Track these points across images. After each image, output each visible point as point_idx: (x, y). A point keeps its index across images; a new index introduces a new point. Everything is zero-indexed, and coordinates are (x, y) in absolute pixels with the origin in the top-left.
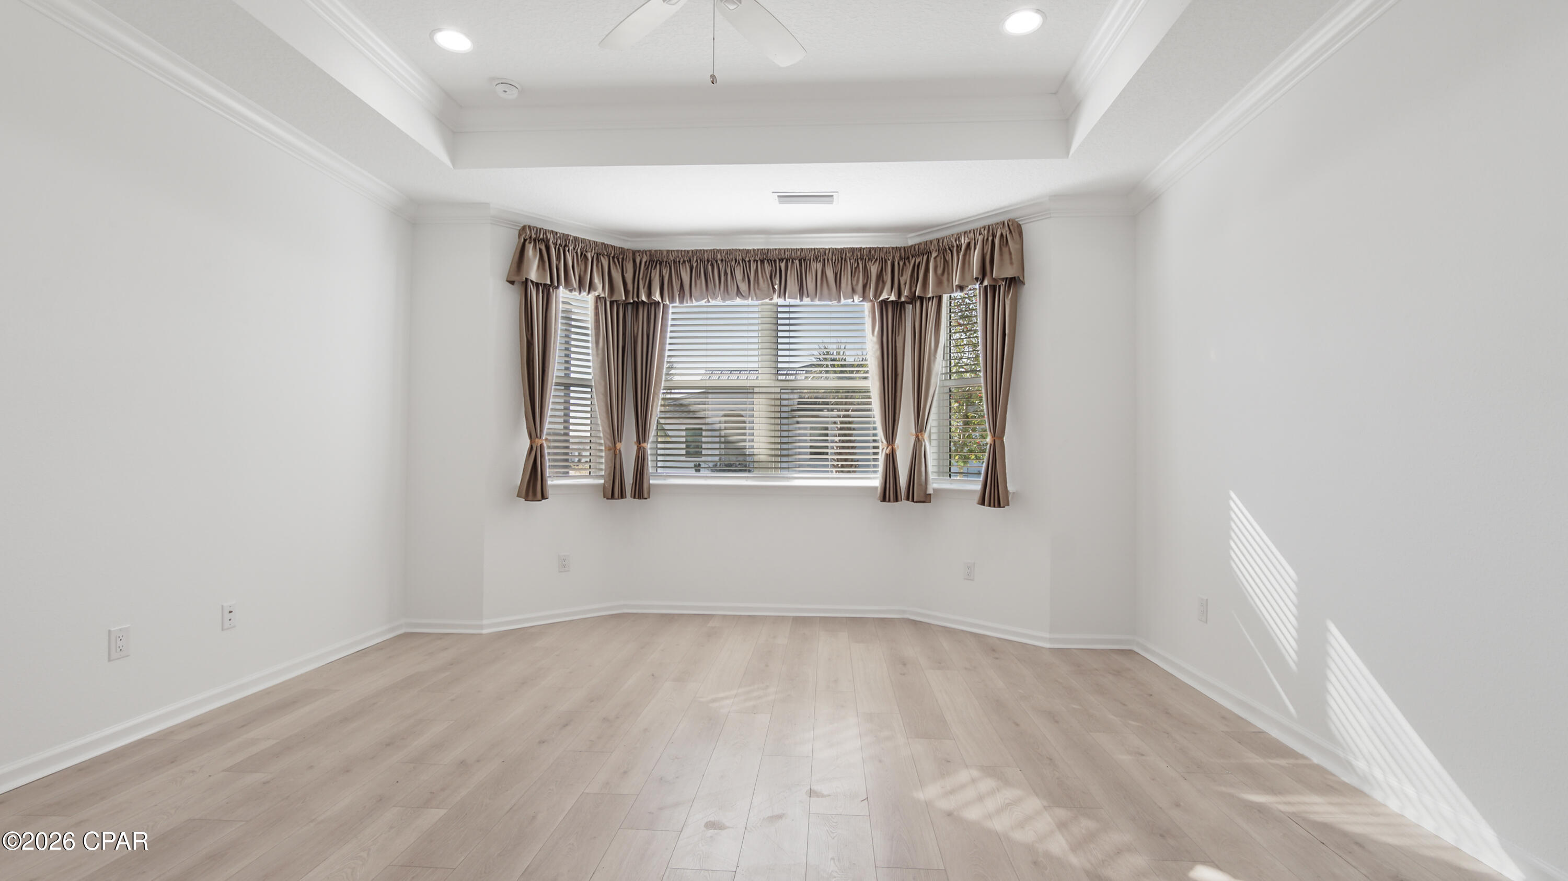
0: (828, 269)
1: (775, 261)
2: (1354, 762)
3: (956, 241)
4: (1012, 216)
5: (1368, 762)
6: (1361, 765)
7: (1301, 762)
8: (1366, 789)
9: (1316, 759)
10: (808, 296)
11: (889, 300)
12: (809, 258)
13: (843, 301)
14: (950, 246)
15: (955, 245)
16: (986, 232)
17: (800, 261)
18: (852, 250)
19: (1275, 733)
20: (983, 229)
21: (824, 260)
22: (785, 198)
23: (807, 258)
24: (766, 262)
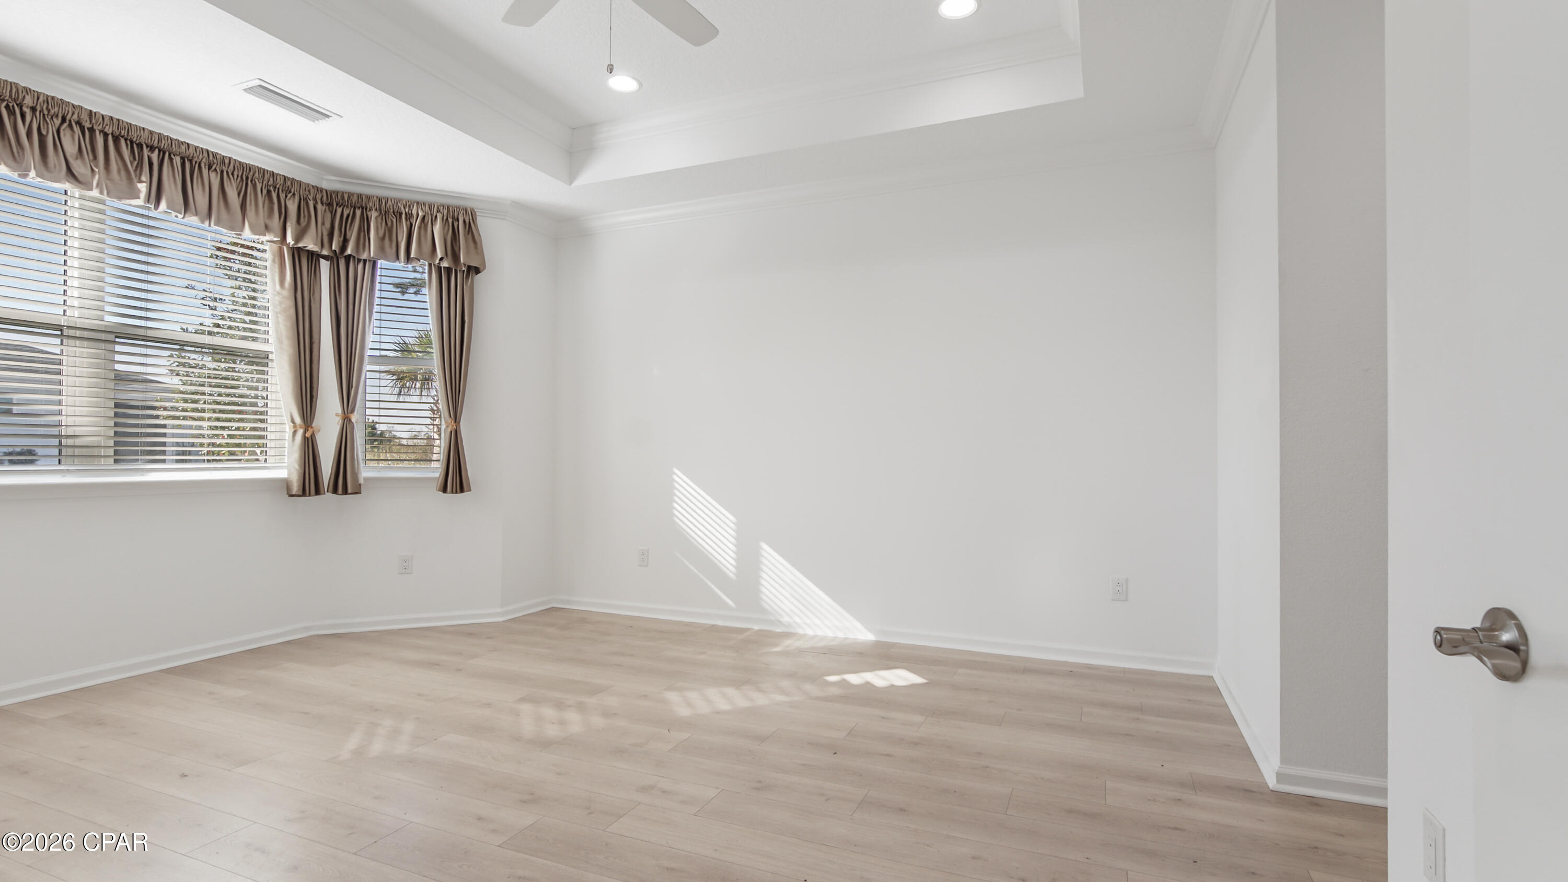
0: (228, 186)
1: (140, 146)
2: (782, 620)
3: (404, 208)
4: (469, 204)
5: (790, 616)
6: (786, 619)
7: (748, 633)
8: (792, 630)
9: (756, 628)
10: (196, 214)
11: (306, 249)
12: (198, 161)
13: (247, 233)
14: (396, 211)
15: (404, 213)
16: (446, 212)
17: (183, 159)
18: (263, 172)
19: (720, 623)
20: (442, 208)
21: (222, 172)
22: (265, 91)
23: (195, 159)
24: (123, 141)
